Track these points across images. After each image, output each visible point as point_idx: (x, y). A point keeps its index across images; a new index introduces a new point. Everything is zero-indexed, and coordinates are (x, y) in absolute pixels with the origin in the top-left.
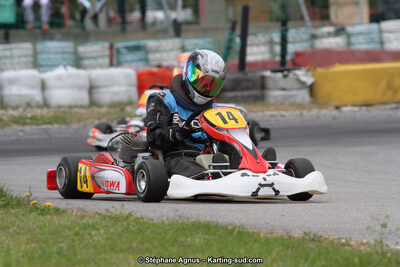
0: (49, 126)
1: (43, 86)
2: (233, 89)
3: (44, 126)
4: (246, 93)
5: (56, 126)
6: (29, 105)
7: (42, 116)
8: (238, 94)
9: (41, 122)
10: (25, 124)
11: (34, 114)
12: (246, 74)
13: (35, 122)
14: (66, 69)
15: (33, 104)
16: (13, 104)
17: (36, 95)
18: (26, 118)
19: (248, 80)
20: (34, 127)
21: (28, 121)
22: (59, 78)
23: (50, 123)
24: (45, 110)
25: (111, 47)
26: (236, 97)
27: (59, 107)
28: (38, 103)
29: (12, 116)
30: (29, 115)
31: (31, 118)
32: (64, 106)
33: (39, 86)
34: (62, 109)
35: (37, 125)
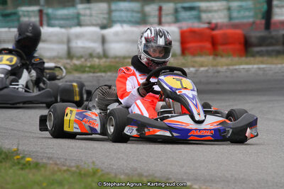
0: (103, 74)
1: (103, 40)
2: (260, 45)
3: (99, 74)
4: (270, 48)
5: (109, 74)
6: (91, 56)
7: (99, 65)
8: (263, 49)
9: (98, 70)
10: (84, 72)
11: (93, 63)
12: (270, 33)
13: (92, 70)
14: (122, 26)
15: (94, 55)
16: (78, 54)
17: (97, 47)
18: (86, 67)
19: (272, 37)
20: (91, 74)
21: (87, 69)
22: (116, 34)
23: (105, 72)
24: (104, 60)
25: (160, 9)
26: (262, 51)
27: (116, 57)
28: (99, 53)
29: (75, 65)
30: (89, 64)
31: (90, 67)
32: (119, 57)
33: (100, 40)
34: (117, 60)
35: (94, 73)
